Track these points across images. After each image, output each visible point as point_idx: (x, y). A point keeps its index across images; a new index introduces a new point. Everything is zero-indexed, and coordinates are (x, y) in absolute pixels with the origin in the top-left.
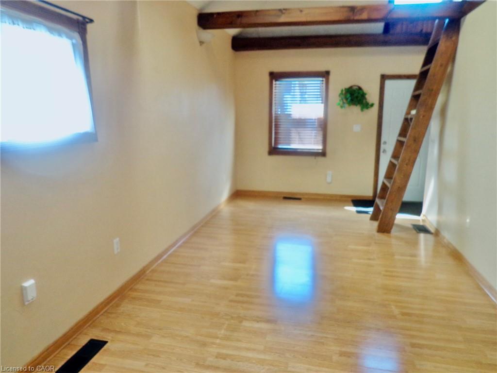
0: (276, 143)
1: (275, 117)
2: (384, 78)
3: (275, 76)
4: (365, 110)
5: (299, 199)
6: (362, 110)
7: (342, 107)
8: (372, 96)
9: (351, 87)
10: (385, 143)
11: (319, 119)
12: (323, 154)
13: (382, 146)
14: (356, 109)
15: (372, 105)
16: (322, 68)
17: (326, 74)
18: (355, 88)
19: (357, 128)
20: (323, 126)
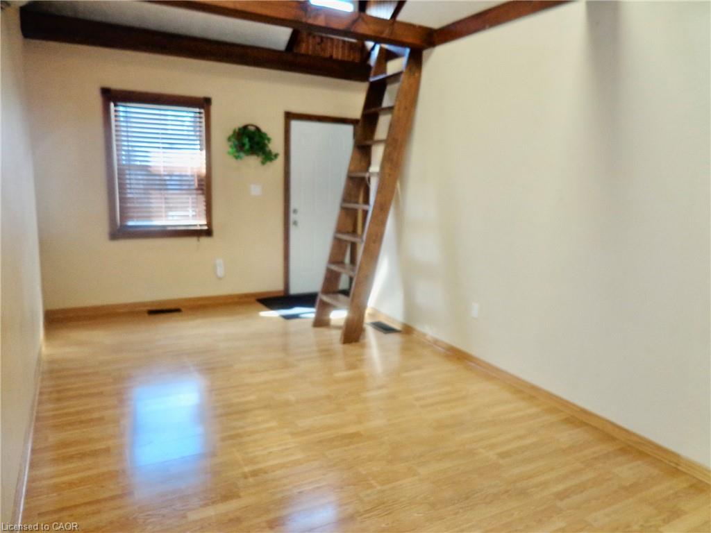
0: (124, 217)
1: (119, 169)
2: (289, 116)
3: (111, 96)
4: (268, 163)
5: (177, 310)
6: (263, 163)
7: (237, 157)
8: (276, 145)
9: (245, 127)
10: (295, 211)
11: (199, 176)
12: (208, 233)
13: (293, 217)
14: (253, 161)
15: (276, 156)
16: (198, 92)
17: (203, 104)
18: (252, 129)
19: (256, 190)
20: (205, 186)
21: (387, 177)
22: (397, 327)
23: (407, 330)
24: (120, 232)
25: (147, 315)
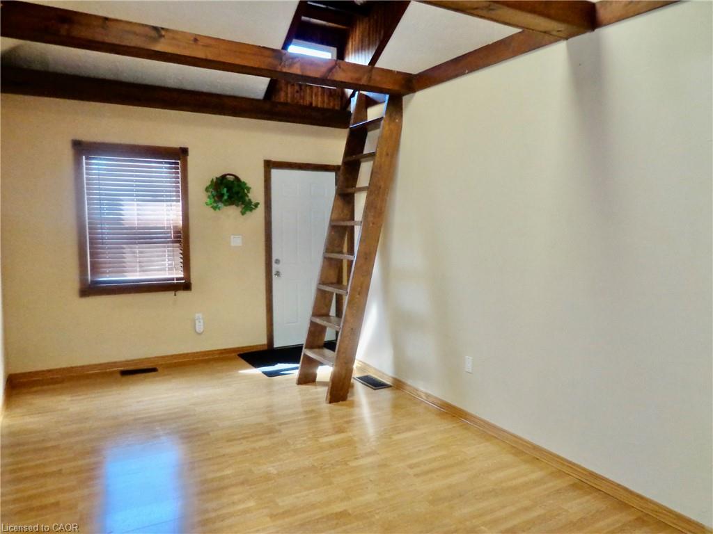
0: (95, 268)
1: (90, 223)
2: (269, 165)
4: (248, 213)
5: (154, 370)
6: (243, 213)
7: (215, 208)
8: (256, 194)
9: (224, 177)
10: (277, 261)
11: (175, 227)
12: (185, 286)
13: (275, 267)
14: (233, 211)
15: (257, 205)
16: (174, 142)
17: (180, 154)
18: (230, 178)
19: (236, 241)
20: (182, 238)
21: (371, 225)
22: (388, 382)
23: (398, 385)
24: (90, 289)
25: (119, 375)
